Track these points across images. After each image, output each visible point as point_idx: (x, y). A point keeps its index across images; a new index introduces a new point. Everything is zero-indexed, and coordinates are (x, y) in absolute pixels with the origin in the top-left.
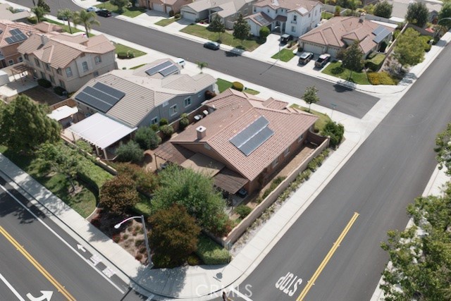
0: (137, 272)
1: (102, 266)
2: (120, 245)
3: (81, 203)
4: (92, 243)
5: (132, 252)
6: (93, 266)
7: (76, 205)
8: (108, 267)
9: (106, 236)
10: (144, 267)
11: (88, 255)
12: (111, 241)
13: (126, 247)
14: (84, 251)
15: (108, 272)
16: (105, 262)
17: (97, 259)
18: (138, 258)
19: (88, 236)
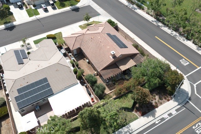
0: (176, 102)
1: (170, 115)
2: (160, 106)
3: (127, 119)
4: (156, 117)
5: (164, 102)
6: (169, 118)
7: (127, 121)
8: (171, 112)
9: (153, 110)
10: (173, 99)
11: (163, 119)
12: (156, 109)
13: (161, 104)
14: (160, 121)
15: (174, 113)
16: (169, 113)
17: (166, 116)
18: (169, 100)
19: (151, 118)
